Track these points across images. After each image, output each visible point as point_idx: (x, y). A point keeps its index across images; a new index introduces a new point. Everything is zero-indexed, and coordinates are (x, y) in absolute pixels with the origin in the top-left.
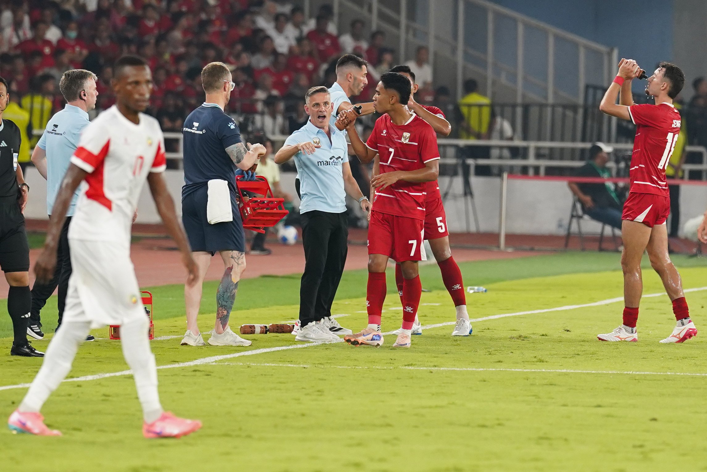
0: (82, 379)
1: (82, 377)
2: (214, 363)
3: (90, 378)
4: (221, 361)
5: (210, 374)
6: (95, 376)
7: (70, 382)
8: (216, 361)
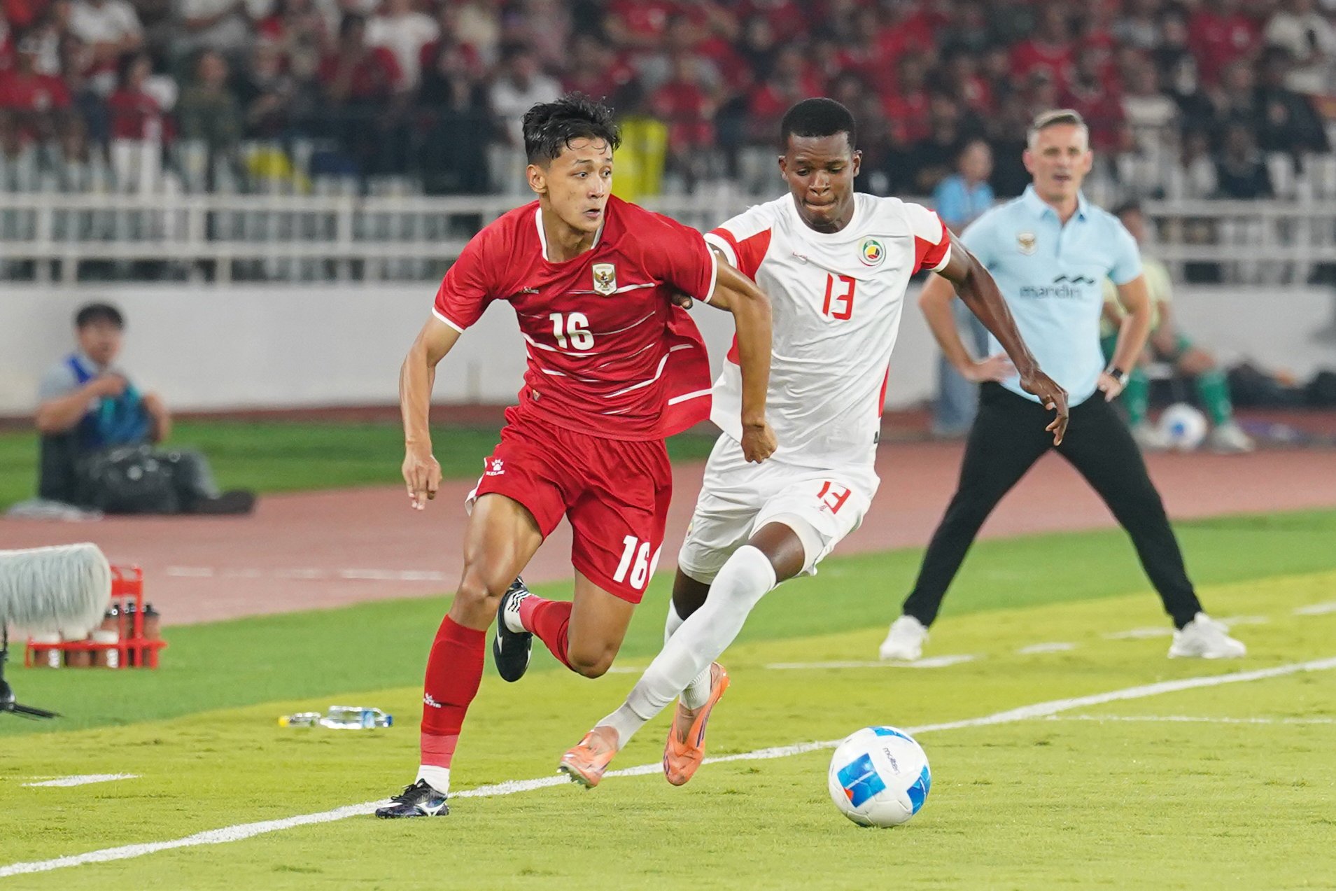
0: (759, 755)
1: (759, 751)
2: (1054, 718)
3: (776, 752)
4: (1068, 712)
5: (1047, 740)
6: (788, 748)
7: (731, 762)
8: (1058, 713)
